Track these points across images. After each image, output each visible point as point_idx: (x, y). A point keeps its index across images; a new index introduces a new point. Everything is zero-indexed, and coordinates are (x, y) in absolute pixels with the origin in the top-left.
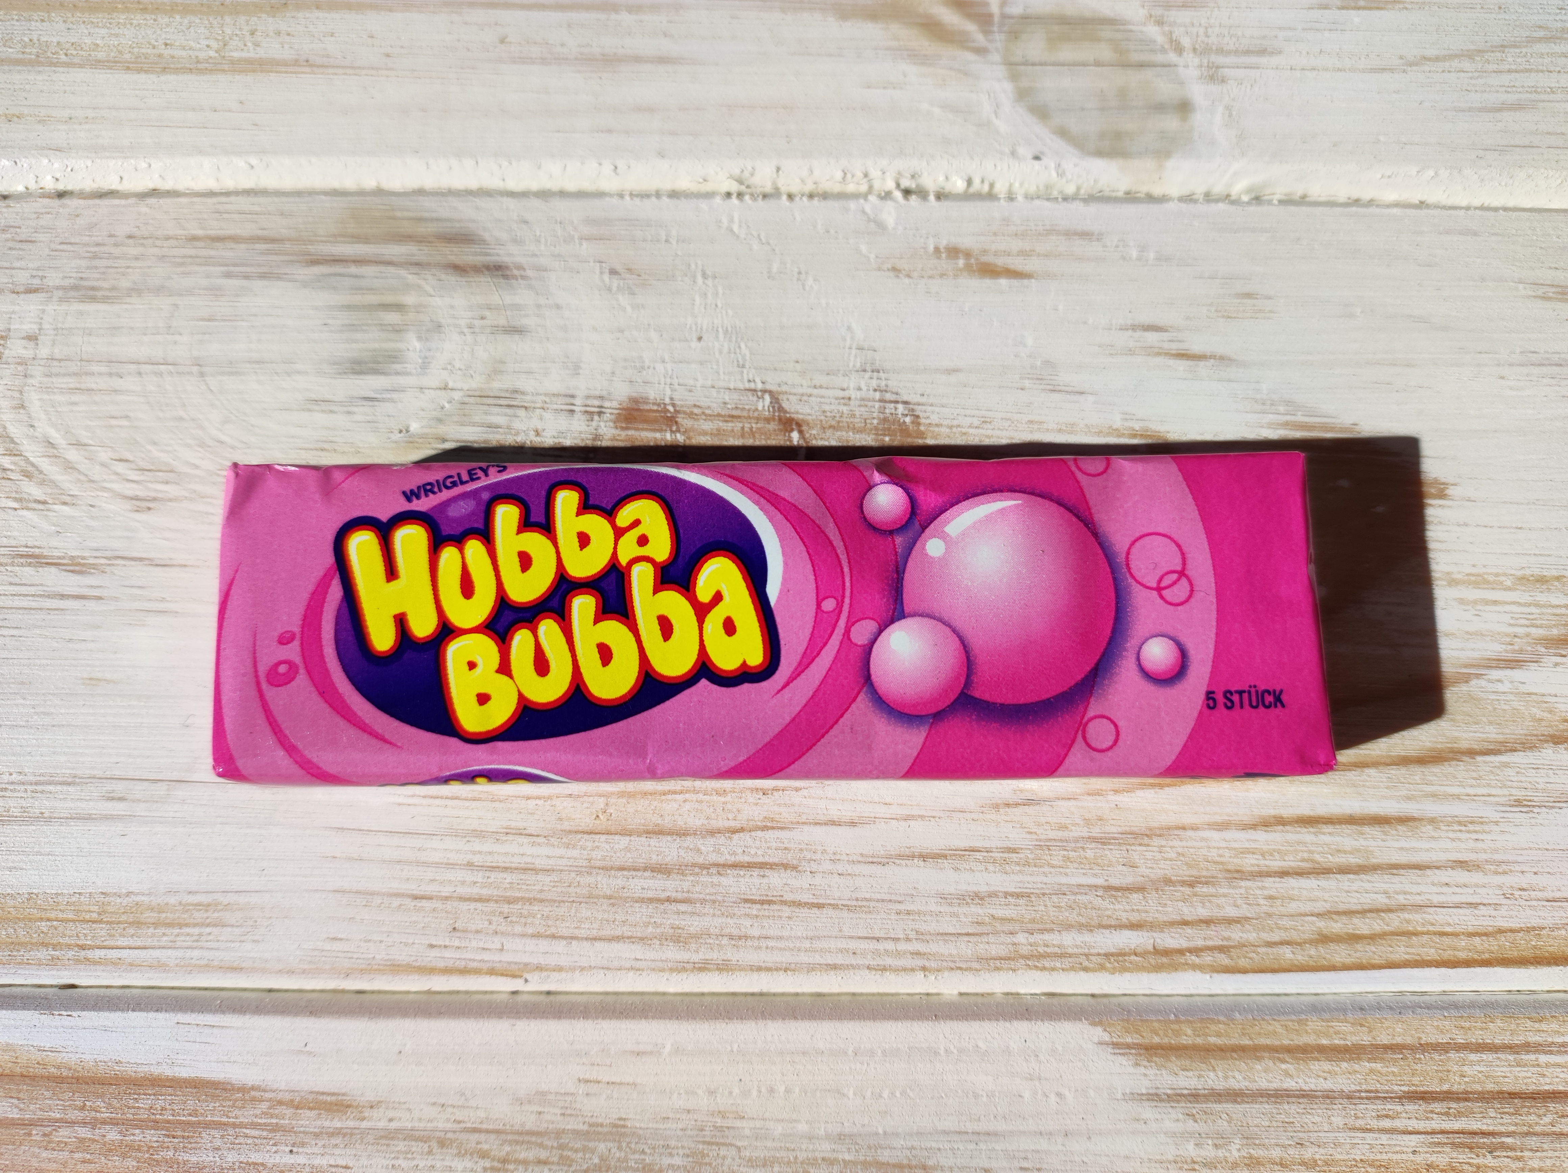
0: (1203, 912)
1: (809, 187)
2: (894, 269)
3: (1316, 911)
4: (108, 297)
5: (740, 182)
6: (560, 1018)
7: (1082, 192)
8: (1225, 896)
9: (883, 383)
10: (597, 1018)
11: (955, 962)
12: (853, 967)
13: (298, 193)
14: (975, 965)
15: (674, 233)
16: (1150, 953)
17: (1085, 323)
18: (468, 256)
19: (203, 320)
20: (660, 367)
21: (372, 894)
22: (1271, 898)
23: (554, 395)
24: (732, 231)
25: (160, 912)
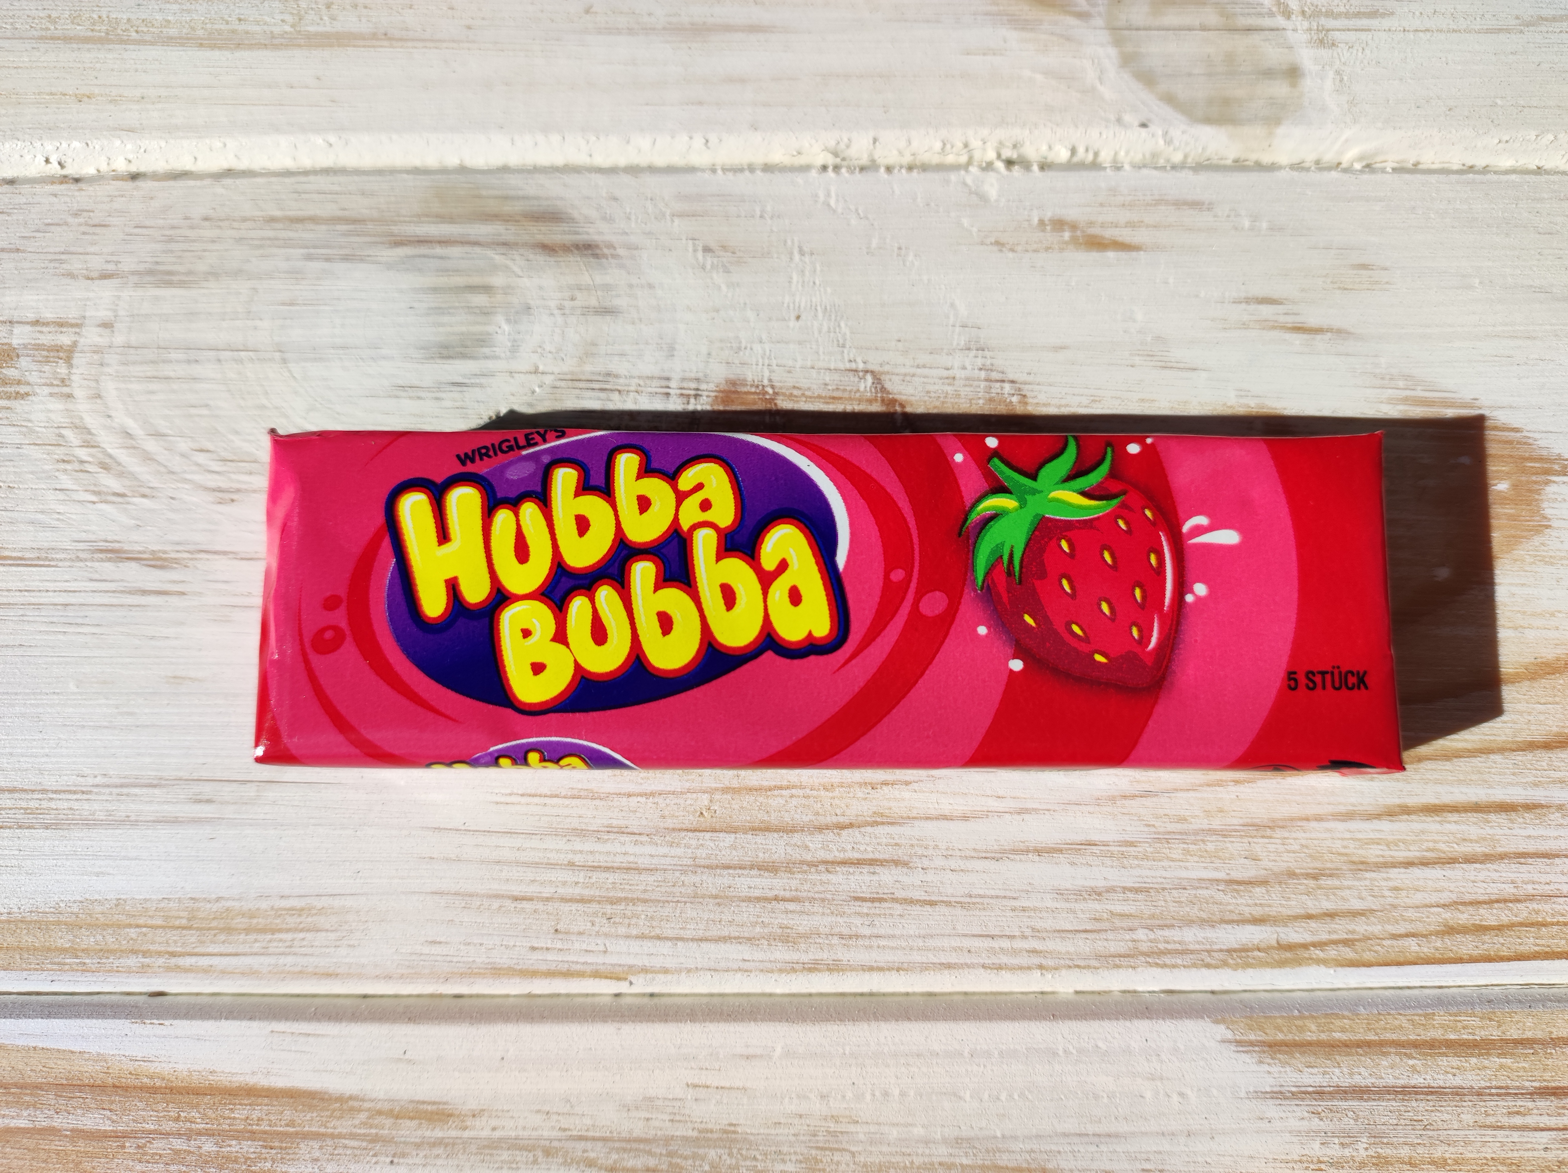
0: (1328, 905)
1: (907, 159)
2: (997, 243)
3: (1442, 902)
4: (184, 282)
5: (836, 154)
6: (666, 1021)
7: (1190, 160)
8: (1349, 888)
9: (988, 362)
10: (704, 1021)
11: (1072, 960)
12: (968, 966)
13: (379, 172)
14: (1094, 963)
15: (769, 208)
16: (1273, 948)
17: (1197, 296)
18: (557, 234)
19: (284, 304)
20: (757, 347)
21: (471, 895)
22: (1396, 889)
23: (648, 377)
24: (829, 205)
25: (251, 917)
